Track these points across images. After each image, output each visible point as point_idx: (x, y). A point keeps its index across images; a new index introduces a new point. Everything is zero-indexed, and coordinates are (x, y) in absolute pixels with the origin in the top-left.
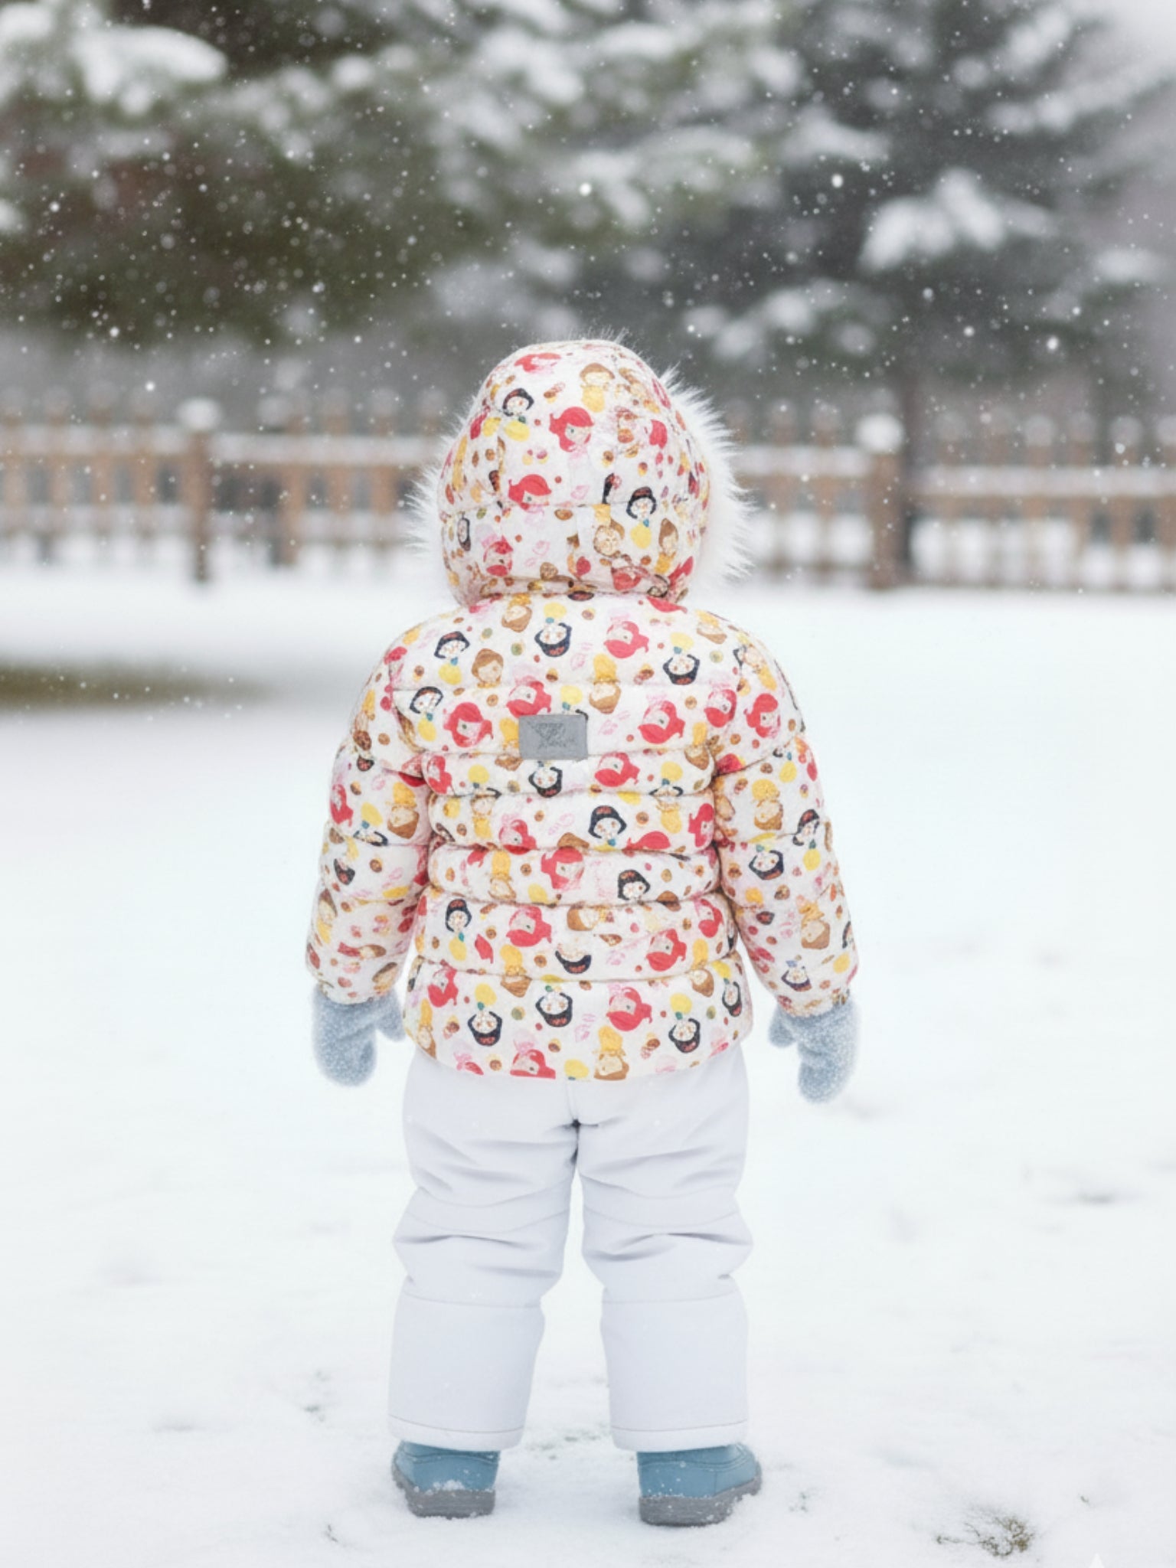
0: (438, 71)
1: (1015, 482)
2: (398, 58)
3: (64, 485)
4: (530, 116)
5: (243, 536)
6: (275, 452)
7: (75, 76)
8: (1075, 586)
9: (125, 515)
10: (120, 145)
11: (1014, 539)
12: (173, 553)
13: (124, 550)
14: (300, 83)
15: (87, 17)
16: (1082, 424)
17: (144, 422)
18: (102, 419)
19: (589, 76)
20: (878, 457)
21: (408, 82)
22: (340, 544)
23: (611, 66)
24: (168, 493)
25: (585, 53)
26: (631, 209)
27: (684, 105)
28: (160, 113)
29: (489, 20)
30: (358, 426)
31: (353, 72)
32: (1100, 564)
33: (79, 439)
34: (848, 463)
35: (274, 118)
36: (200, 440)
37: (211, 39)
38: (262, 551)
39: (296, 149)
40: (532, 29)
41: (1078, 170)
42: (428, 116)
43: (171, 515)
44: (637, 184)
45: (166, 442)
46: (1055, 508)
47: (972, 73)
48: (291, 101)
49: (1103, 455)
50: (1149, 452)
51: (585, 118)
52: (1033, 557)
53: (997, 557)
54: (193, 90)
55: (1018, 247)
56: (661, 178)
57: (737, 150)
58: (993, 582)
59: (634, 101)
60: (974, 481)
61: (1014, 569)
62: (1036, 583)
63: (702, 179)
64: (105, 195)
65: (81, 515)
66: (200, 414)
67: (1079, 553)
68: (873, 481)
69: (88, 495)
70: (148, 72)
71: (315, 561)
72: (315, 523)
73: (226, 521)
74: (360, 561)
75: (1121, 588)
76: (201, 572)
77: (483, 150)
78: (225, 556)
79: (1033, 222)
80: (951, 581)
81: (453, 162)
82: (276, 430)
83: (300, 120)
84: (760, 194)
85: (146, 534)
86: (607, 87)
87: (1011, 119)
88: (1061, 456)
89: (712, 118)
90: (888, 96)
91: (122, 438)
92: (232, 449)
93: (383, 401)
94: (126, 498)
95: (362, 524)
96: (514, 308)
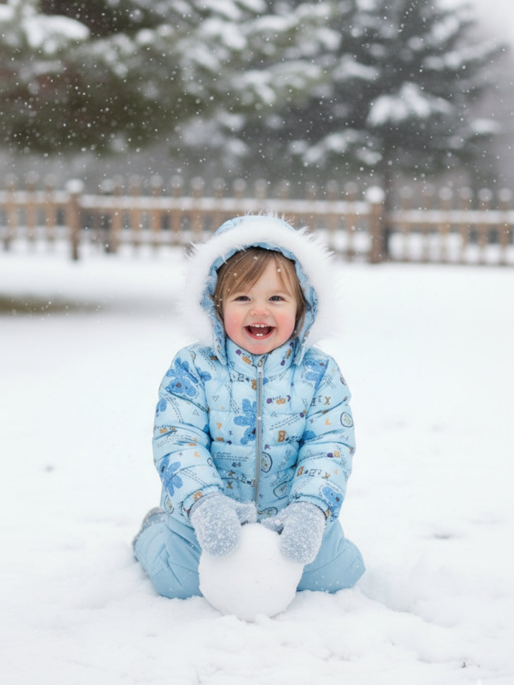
0: (182, 35)
1: (436, 217)
2: (165, 30)
3: (14, 217)
4: (223, 54)
5: (93, 242)
6: (107, 203)
7: (23, 37)
8: (462, 263)
9: (41, 231)
10: (42, 68)
11: (435, 242)
12: (63, 247)
13: (41, 246)
14: (122, 41)
15: (29, 10)
16: (466, 193)
17: (49, 189)
18: (31, 188)
19: (250, 38)
20: (374, 205)
21: (169, 40)
22: (136, 244)
23: (260, 34)
24: (60, 220)
25: (248, 28)
26: (268, 96)
27: (292, 52)
28: (60, 54)
29: (207, 14)
30: (146, 192)
31: (145, 36)
32: (473, 253)
33: (21, 197)
34: (360, 209)
35: (110, 57)
36: (75, 196)
37: (82, 20)
38: (102, 248)
39: (121, 70)
40: (225, 18)
41: (464, 85)
42: (179, 56)
43: (62, 231)
44: (271, 85)
45: (60, 198)
46: (454, 228)
47: (417, 43)
48: (118, 49)
49: (475, 205)
50: (495, 205)
51: (248, 56)
52: (444, 250)
53: (426, 249)
54: (74, 43)
55: (436, 117)
56: (281, 82)
57: (313, 71)
58: (425, 260)
59: (269, 50)
60: (416, 216)
61: (435, 254)
62: (444, 261)
63: (298, 83)
64: (34, 88)
65: (21, 230)
66: (75, 186)
67: (463, 248)
68: (372, 216)
69: (23, 222)
70: (56, 36)
71: (126, 251)
72: (125, 235)
73: (86, 234)
74: (145, 251)
75: (482, 263)
76: (75, 256)
77: (202, 71)
78: (86, 249)
79: (442, 106)
80: (406, 260)
81: (188, 74)
82: (108, 194)
83: (122, 58)
84: (324, 92)
85: (51, 239)
86: (257, 43)
87: (434, 63)
88: (456, 204)
89: (305, 58)
90: (377, 51)
91: (41, 197)
92: (89, 202)
93: (156, 181)
94: (42, 223)
95: (146, 235)
96: (217, 140)
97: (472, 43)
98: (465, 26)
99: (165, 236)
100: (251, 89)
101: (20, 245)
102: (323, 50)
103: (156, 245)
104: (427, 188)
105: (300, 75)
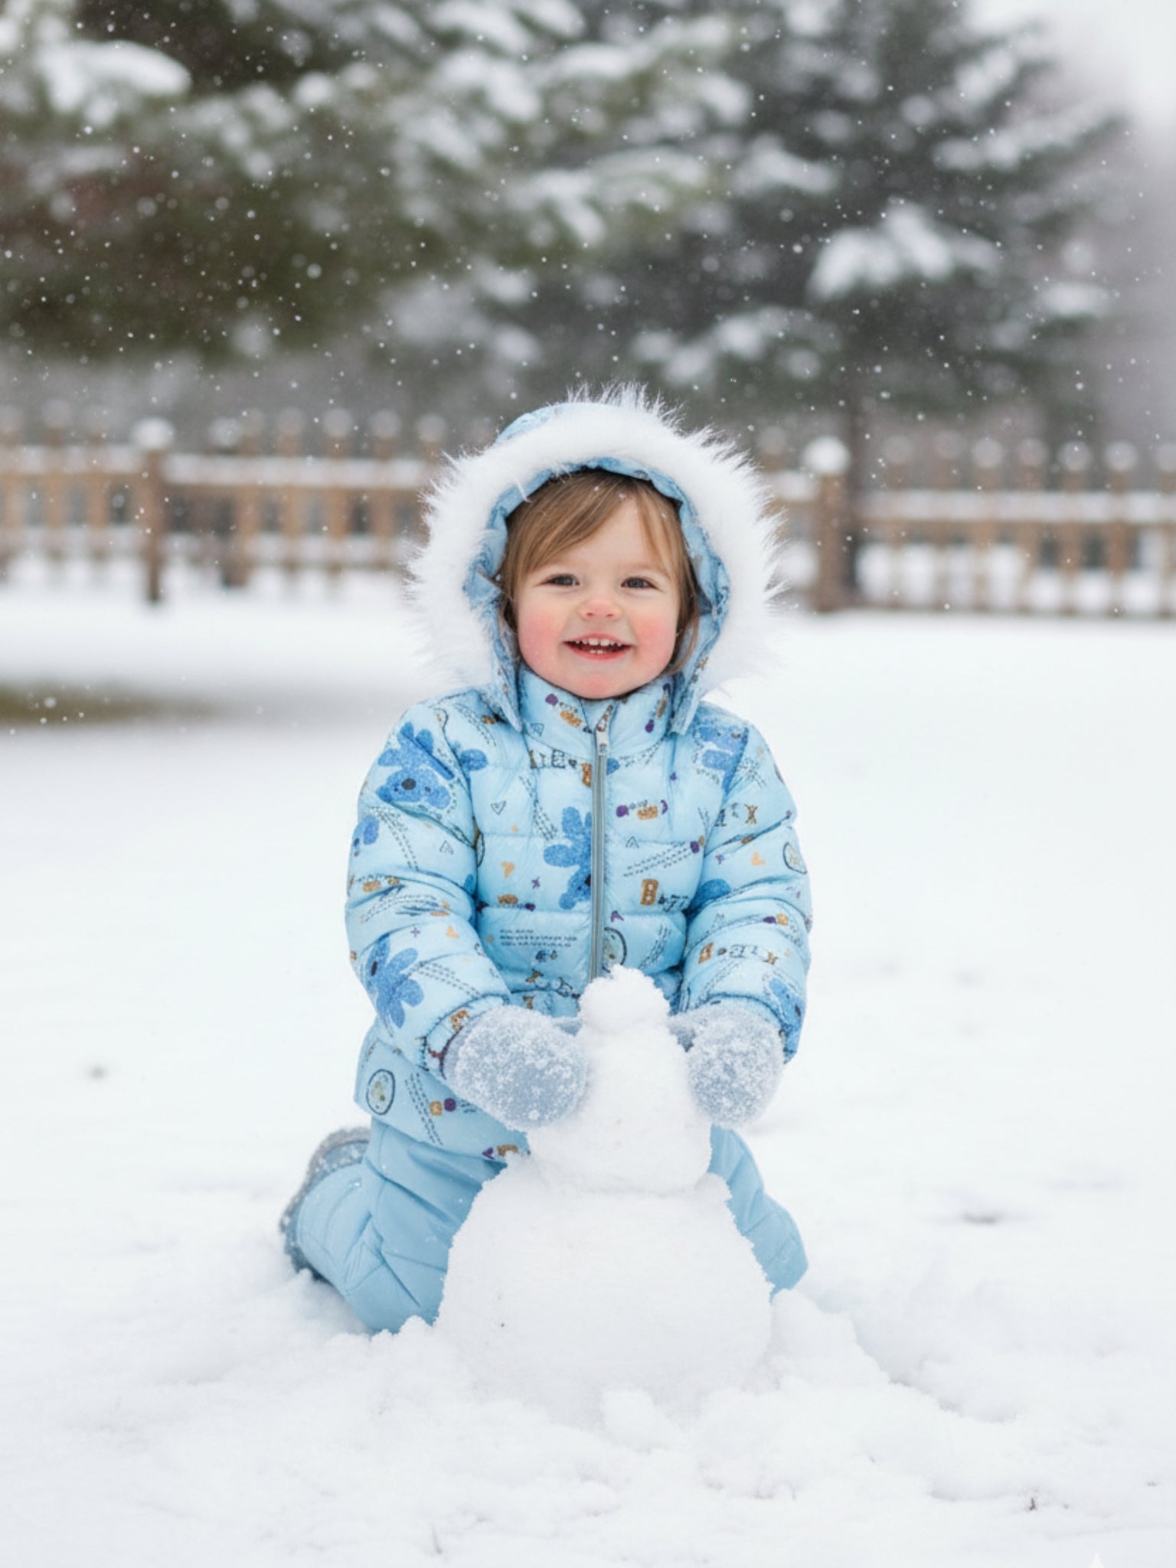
0: (401, 88)
1: (964, 507)
2: (360, 76)
3: (18, 504)
4: (489, 132)
5: (196, 561)
6: (226, 474)
7: (40, 90)
8: (1024, 610)
9: (77, 537)
10: (82, 161)
11: (961, 564)
12: (126, 575)
13: (78, 571)
14: (263, 100)
15: (53, 29)
16: (1032, 452)
17: (95, 441)
18: (52, 439)
19: (548, 95)
20: (825, 480)
21: (365, 98)
22: (291, 567)
23: (572, 88)
24: (120, 516)
25: (545, 74)
26: (587, 228)
27: (639, 130)
28: (121, 129)
29: (452, 40)
30: (315, 445)
31: (315, 90)
32: (1047, 590)
33: (32, 460)
34: (795, 487)
35: (236, 136)
36: (154, 459)
37: (171, 52)
38: (214, 576)
39: (260, 166)
40: (493, 50)
41: (1026, 206)
42: (389, 135)
43: (125, 537)
44: (595, 204)
45: (121, 461)
46: (1005, 534)
47: (919, 111)
48: (251, 118)
49: (1054, 481)
50: (1098, 480)
51: (543, 137)
52: (981, 581)
53: (943, 581)
54: (155, 105)
55: (964, 278)
56: (617, 196)
57: (689, 171)
58: (938, 606)
59: (590, 120)
60: (919, 505)
61: (962, 590)
62: (982, 608)
63: (656, 199)
64: (64, 207)
65: (34, 536)
66: (154, 434)
67: (1025, 580)
68: (818, 506)
69: (37, 518)
70: (113, 86)
71: (267, 583)
72: (267, 546)
73: (178, 544)
75: (1069, 612)
76: (154, 594)
77: (440, 166)
78: (178, 579)
79: (980, 255)
80: (896, 605)
81: (411, 177)
82: (229, 452)
83: (262, 139)
84: (711, 219)
85: (100, 556)
86: (564, 105)
87: (958, 155)
88: (1010, 479)
89: (671, 143)
90: (832, 127)
91: (76, 460)
92: (185, 469)
93: (338, 423)
94: (78, 518)
95: (314, 548)
96: (473, 330)
97: (1046, 112)
98: (1028, 73)
99: (359, 548)
100: (549, 211)
101: (30, 570)
102: (712, 124)
103: (334, 569)
104: (946, 442)
105: (660, 179)
